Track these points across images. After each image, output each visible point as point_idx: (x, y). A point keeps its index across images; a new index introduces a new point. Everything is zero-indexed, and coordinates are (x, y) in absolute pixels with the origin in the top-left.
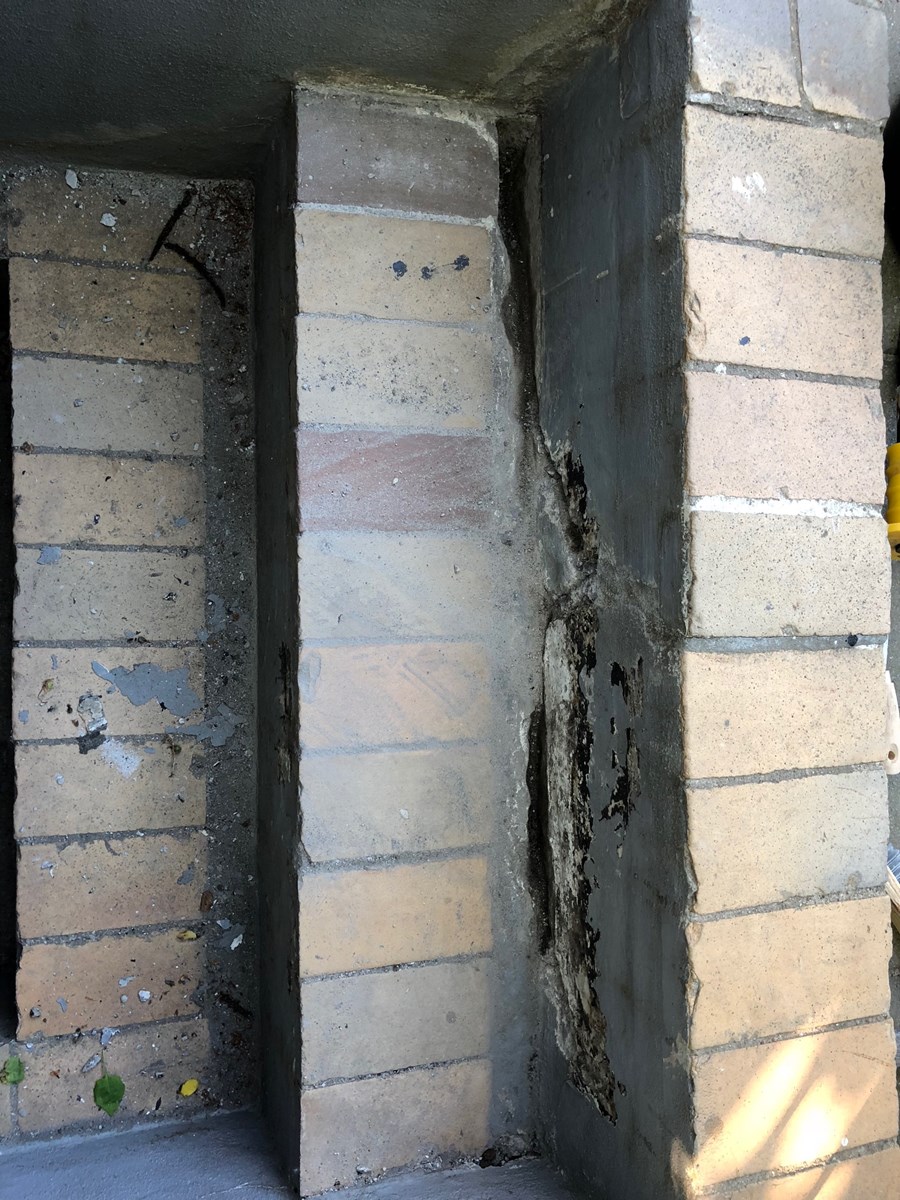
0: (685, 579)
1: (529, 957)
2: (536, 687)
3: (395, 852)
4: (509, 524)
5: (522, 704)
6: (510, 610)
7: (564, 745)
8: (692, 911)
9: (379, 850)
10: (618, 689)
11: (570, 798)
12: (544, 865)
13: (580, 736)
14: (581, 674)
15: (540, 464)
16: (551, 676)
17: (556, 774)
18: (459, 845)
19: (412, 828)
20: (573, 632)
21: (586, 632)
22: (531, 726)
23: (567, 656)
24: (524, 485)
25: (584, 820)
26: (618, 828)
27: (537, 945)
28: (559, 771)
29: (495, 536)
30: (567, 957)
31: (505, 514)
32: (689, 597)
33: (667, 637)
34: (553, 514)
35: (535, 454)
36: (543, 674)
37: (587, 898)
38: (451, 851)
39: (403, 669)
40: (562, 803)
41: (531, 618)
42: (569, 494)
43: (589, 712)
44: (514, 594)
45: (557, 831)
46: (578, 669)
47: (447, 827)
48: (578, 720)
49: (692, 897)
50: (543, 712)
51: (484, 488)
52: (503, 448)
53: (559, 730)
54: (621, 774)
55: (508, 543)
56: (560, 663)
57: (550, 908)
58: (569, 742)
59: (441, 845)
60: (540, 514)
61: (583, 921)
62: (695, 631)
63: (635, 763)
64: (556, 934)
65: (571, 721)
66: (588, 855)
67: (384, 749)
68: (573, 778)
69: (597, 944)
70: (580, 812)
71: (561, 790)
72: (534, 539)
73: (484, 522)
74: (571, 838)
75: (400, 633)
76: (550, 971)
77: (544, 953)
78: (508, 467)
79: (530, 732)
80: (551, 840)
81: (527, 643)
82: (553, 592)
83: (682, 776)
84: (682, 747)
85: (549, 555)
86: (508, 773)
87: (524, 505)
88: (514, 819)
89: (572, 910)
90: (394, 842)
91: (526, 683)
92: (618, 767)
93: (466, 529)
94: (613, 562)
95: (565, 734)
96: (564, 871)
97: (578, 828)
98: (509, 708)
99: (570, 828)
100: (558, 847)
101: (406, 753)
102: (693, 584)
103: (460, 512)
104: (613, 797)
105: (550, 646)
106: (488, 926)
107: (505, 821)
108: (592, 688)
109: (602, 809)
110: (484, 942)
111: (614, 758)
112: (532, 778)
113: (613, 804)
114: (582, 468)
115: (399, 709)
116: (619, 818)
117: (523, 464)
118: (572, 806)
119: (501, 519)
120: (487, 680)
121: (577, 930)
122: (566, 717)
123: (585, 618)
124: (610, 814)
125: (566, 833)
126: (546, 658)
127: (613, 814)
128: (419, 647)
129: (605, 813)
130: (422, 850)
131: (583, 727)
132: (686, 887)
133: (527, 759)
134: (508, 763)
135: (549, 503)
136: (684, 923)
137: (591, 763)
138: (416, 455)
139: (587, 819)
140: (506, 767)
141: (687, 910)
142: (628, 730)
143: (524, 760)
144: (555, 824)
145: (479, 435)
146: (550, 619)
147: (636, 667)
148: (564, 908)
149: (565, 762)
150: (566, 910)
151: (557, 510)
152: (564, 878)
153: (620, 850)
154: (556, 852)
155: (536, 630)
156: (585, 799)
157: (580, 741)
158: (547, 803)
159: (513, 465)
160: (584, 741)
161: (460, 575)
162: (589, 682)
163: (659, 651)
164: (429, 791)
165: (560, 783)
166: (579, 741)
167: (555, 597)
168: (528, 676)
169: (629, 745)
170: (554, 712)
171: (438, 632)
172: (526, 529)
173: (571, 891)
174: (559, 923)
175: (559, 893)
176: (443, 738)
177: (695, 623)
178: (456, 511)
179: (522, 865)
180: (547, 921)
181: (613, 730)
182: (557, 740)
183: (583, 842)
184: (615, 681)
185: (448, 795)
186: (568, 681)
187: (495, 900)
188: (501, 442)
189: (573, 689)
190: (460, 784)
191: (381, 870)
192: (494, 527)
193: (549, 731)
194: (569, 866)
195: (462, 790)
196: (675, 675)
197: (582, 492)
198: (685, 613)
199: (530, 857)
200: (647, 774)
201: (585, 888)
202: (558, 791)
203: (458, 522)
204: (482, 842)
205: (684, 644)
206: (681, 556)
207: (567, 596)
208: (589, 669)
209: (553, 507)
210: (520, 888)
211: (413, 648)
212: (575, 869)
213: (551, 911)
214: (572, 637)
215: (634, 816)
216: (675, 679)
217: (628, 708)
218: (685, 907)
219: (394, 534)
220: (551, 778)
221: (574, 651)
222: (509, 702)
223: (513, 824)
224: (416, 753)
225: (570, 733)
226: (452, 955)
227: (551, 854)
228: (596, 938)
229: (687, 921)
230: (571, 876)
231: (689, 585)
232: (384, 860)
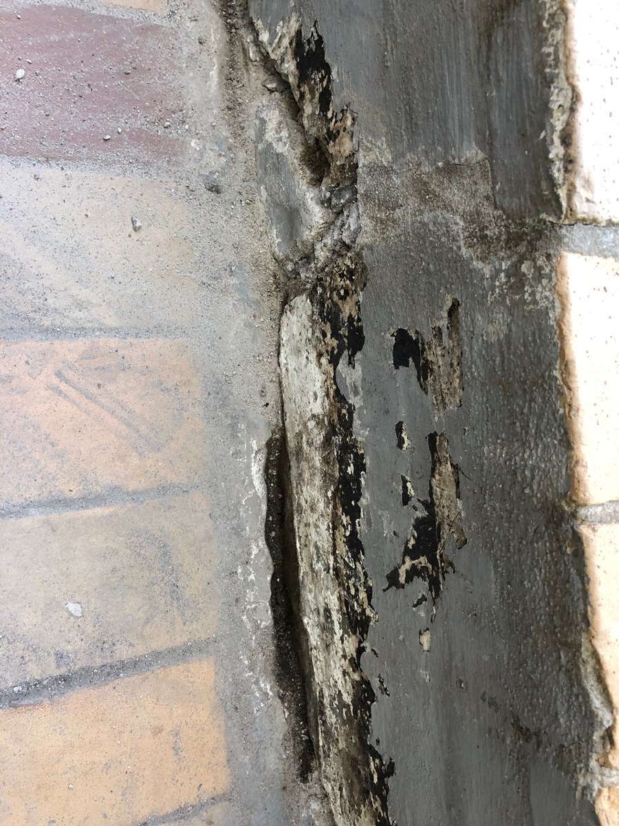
0: (554, 106)
1: (284, 788)
2: (272, 403)
3: (63, 670)
4: (214, 162)
5: (251, 427)
6: (225, 291)
7: (318, 481)
8: (605, 764)
9: (34, 671)
10: (408, 373)
11: (332, 558)
12: (297, 654)
13: (343, 462)
14: (340, 367)
15: (256, 77)
16: (293, 383)
17: (307, 525)
18: (170, 645)
19: (89, 630)
20: (322, 304)
21: (343, 298)
22: (268, 460)
23: (315, 347)
24: (233, 107)
25: (357, 590)
26: (419, 602)
27: (295, 769)
28: (311, 521)
29: (194, 178)
30: (340, 789)
31: (208, 146)
32: (567, 139)
33: (513, 240)
34: (280, 139)
35: (247, 64)
36: (280, 383)
37: (369, 708)
38: (157, 655)
39: (55, 381)
40: (319, 566)
41: (257, 303)
42: (302, 95)
43: (357, 423)
44: (230, 266)
45: (313, 607)
46: (334, 361)
47: (147, 621)
48: (337, 440)
49: (603, 738)
50: (284, 438)
51: (171, 104)
52: (198, 47)
53: (308, 460)
54: (421, 513)
55: (215, 189)
56: (304, 361)
57: (311, 714)
58: (325, 474)
59: (140, 650)
60: (260, 147)
61: (363, 741)
62: (581, 208)
63: (450, 491)
64: (321, 753)
65: (327, 442)
66: (365, 644)
67: (32, 511)
68: (334, 528)
69: (390, 781)
70: (349, 578)
71: (317, 547)
72: (253, 185)
73: (175, 155)
74: (336, 617)
75: (47, 322)
76: (315, 806)
77: (305, 780)
78: (206, 77)
79: (266, 468)
80: (305, 620)
81: (254, 339)
82: (287, 258)
83: (571, 501)
84: (567, 441)
85: (278, 205)
86: (237, 531)
87: (235, 135)
88: (250, 596)
89: (344, 723)
90: (60, 656)
91: (257, 399)
92: (414, 501)
93: (146, 164)
94: (386, 158)
95: (318, 464)
96: (328, 665)
97: (347, 603)
98: (234, 436)
99: (334, 603)
100: (317, 631)
101: (70, 514)
102: (573, 110)
103: (136, 137)
104: (406, 552)
105: (289, 340)
106: (222, 756)
107: (237, 601)
108: (359, 384)
109: (388, 572)
110: (217, 780)
111: (405, 488)
112: (273, 534)
113: (408, 563)
114: (320, 41)
115: (53, 445)
116: (420, 587)
117: (229, 80)
118: (336, 570)
119: (201, 153)
120: (197, 396)
121: (354, 752)
122: (319, 438)
123: (342, 276)
124: (402, 579)
125: (327, 610)
126: (283, 360)
127: (409, 578)
128: (81, 344)
129: (393, 579)
130: (109, 661)
131: (348, 448)
132: (590, 718)
133: (264, 507)
134: (237, 516)
135: (271, 125)
136: (587, 788)
137: (363, 502)
138: (54, 37)
139: (361, 589)
140: (235, 522)
141: (593, 764)
142: (432, 438)
143: (260, 510)
144: (310, 597)
145: (158, 22)
146: (285, 302)
147: (444, 323)
148: (331, 718)
149: (321, 506)
150: (334, 720)
151: (284, 134)
152: (328, 676)
153: (425, 639)
154: (314, 636)
155: (265, 321)
156: (356, 558)
157: (343, 471)
158: (297, 568)
159: (214, 73)
160: (351, 470)
161: (142, 234)
162: (352, 375)
163: (498, 271)
164: (114, 570)
165: (314, 537)
166: (341, 470)
167: (290, 267)
168: (259, 388)
169: (435, 463)
170: (299, 435)
171: (111, 321)
172: (240, 170)
173: (340, 694)
174: (325, 738)
175: (322, 696)
176: (132, 486)
177: (581, 192)
178: (130, 135)
179: (266, 660)
180: (307, 733)
181: (401, 442)
182: (306, 475)
183: (357, 624)
184: (400, 361)
185: (147, 573)
186: (319, 384)
187: (230, 717)
188: (195, 37)
189: (327, 395)
190: (165, 554)
191: (41, 703)
192: (192, 165)
193: (293, 463)
194: (336, 659)
195: (168, 563)
196: (543, 304)
197: (322, 80)
198: (558, 175)
199: (278, 646)
200: (480, 507)
201: (364, 694)
202: (312, 549)
203: (134, 152)
204: (204, 637)
205: (560, 239)
206: (541, 63)
207: (308, 257)
208: (351, 356)
209: (278, 131)
210: (266, 694)
211: (70, 349)
212: (345, 663)
213: (312, 719)
214: (321, 314)
215: (450, 584)
216: (545, 313)
217: (431, 397)
218: (588, 758)
219: (23, 162)
220: (300, 530)
221: (324, 335)
222: (233, 427)
223: (250, 603)
224: (89, 512)
225: (326, 461)
226: (170, 810)
227: (307, 640)
228: (388, 771)
229: (596, 786)
230: (340, 675)
231: (565, 117)
232: (44, 687)
